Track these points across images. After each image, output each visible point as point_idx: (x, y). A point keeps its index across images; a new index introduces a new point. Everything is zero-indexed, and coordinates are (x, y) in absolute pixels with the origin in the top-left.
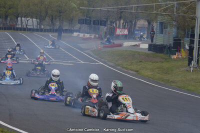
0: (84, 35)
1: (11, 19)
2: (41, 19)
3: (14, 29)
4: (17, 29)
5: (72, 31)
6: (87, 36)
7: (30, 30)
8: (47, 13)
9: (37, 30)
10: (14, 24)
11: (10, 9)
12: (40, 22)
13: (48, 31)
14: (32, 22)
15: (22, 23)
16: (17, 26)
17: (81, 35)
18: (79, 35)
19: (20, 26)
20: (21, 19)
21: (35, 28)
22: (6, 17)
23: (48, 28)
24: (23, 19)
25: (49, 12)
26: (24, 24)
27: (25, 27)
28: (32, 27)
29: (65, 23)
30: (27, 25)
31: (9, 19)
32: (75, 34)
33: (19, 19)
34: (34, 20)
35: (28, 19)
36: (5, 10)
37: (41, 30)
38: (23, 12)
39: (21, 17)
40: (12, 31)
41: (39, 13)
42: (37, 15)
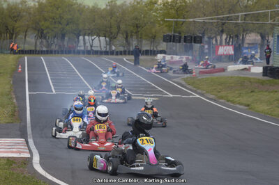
0: (172, 58)
1: (69, 39)
2: (111, 37)
3: (74, 53)
4: (79, 52)
5: (154, 53)
6: (176, 58)
7: (96, 53)
8: (119, 28)
9: (106, 53)
10: (74, 45)
11: (68, 24)
12: (110, 41)
13: (121, 53)
14: (99, 42)
15: (85, 43)
16: (79, 48)
17: (168, 57)
19: (82, 48)
20: (84, 39)
21: (104, 49)
22: (63, 36)
23: (122, 49)
24: (87, 37)
25: (123, 27)
26: (88, 44)
27: (89, 48)
28: (99, 49)
29: (144, 42)
30: (91, 46)
31: (66, 38)
32: (160, 56)
33: (81, 38)
34: (102, 39)
35: (93, 38)
36: (60, 26)
37: (112, 53)
38: (86, 28)
39: (84, 35)
40: (72, 55)
41: (108, 29)
42: (106, 31)
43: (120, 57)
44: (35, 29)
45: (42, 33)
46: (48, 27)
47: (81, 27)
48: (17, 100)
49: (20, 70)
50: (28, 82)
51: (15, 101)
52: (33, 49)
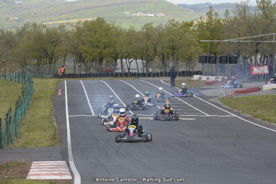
0: (208, 78)
1: (107, 62)
2: (148, 60)
3: (112, 76)
4: (116, 75)
5: (190, 74)
6: (212, 78)
7: (134, 75)
8: (155, 50)
9: (144, 75)
10: (112, 68)
11: (105, 48)
12: (147, 63)
13: (158, 75)
14: (136, 65)
15: (122, 66)
16: (116, 71)
17: (204, 78)
18: (200, 78)
19: (120, 71)
20: (122, 61)
21: (141, 71)
22: (101, 59)
23: (158, 71)
24: (124, 60)
25: (159, 49)
26: (125, 67)
27: (127, 71)
28: (136, 71)
29: (180, 63)
30: (129, 69)
31: (104, 62)
32: (196, 77)
33: (119, 61)
34: (139, 61)
35: (130, 60)
36: (98, 50)
37: (149, 75)
38: (124, 51)
39: (122, 59)
40: (110, 78)
41: (145, 52)
42: (143, 54)
43: (156, 78)
44: (74, 53)
45: (81, 57)
46: (86, 51)
47: (118, 50)
48: (57, 123)
49: (60, 93)
50: (68, 105)
51: (55, 124)
52: (73, 72)
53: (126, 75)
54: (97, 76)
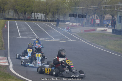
1: (28, 14)
3: (30, 20)
4: (32, 20)
5: (65, 22)
6: (75, 24)
7: (39, 20)
8: (50, 10)
9: (44, 21)
10: (30, 17)
11: (27, 8)
12: (46, 15)
13: (51, 21)
14: (41, 16)
15: (35, 16)
16: (32, 18)
17: (71, 24)
18: (69, 24)
19: (33, 18)
20: (34, 14)
21: (43, 19)
22: (25, 13)
23: (51, 19)
24: (36, 14)
26: (36, 17)
27: (36, 18)
28: (41, 19)
29: (61, 16)
30: (37, 18)
31: (27, 14)
32: (67, 23)
33: (33, 14)
34: (42, 14)
35: (38, 14)
36: (24, 8)
37: (46, 21)
38: (36, 9)
39: (34, 13)
40: (29, 21)
41: (45, 10)
42: (44, 11)
43: (50, 23)
44: (13, 9)
45: (16, 11)
46: (19, 9)
47: (33, 9)
48: (4, 40)
49: (6, 27)
50: (9, 32)
51: (3, 40)
52: (12, 17)
53: (36, 20)
54: (23, 20)
